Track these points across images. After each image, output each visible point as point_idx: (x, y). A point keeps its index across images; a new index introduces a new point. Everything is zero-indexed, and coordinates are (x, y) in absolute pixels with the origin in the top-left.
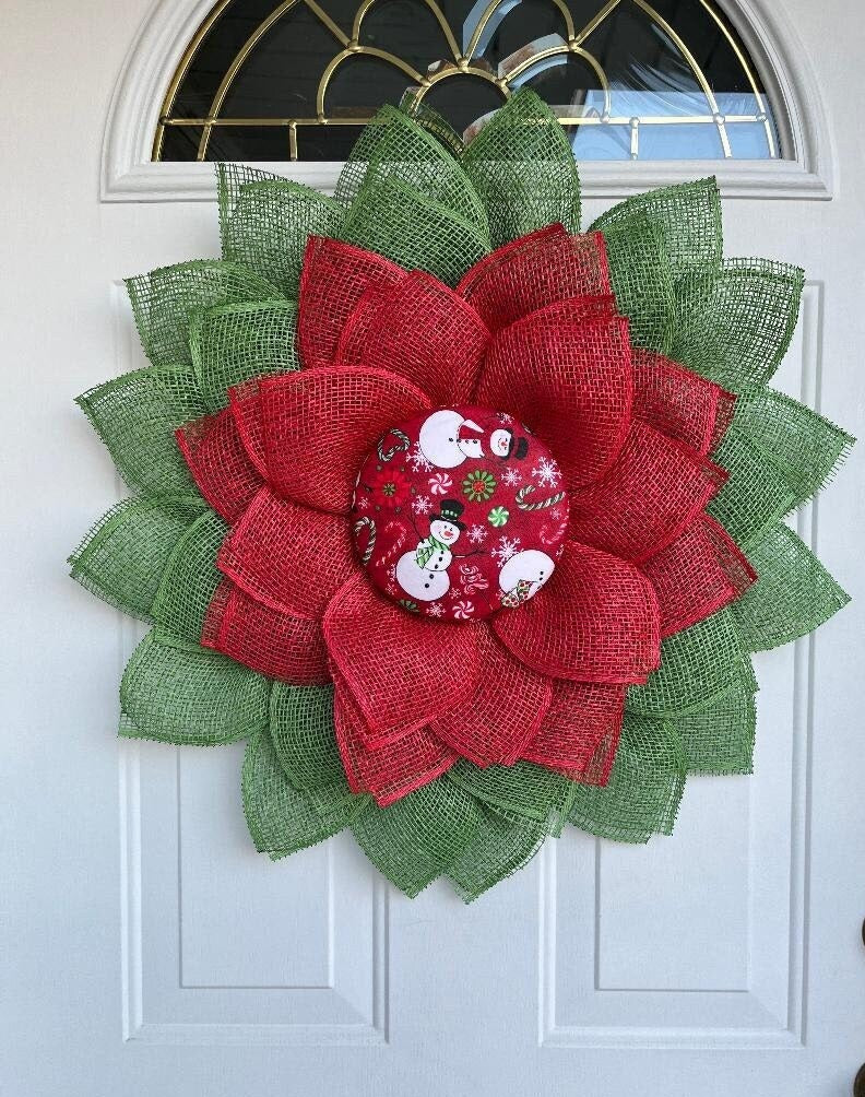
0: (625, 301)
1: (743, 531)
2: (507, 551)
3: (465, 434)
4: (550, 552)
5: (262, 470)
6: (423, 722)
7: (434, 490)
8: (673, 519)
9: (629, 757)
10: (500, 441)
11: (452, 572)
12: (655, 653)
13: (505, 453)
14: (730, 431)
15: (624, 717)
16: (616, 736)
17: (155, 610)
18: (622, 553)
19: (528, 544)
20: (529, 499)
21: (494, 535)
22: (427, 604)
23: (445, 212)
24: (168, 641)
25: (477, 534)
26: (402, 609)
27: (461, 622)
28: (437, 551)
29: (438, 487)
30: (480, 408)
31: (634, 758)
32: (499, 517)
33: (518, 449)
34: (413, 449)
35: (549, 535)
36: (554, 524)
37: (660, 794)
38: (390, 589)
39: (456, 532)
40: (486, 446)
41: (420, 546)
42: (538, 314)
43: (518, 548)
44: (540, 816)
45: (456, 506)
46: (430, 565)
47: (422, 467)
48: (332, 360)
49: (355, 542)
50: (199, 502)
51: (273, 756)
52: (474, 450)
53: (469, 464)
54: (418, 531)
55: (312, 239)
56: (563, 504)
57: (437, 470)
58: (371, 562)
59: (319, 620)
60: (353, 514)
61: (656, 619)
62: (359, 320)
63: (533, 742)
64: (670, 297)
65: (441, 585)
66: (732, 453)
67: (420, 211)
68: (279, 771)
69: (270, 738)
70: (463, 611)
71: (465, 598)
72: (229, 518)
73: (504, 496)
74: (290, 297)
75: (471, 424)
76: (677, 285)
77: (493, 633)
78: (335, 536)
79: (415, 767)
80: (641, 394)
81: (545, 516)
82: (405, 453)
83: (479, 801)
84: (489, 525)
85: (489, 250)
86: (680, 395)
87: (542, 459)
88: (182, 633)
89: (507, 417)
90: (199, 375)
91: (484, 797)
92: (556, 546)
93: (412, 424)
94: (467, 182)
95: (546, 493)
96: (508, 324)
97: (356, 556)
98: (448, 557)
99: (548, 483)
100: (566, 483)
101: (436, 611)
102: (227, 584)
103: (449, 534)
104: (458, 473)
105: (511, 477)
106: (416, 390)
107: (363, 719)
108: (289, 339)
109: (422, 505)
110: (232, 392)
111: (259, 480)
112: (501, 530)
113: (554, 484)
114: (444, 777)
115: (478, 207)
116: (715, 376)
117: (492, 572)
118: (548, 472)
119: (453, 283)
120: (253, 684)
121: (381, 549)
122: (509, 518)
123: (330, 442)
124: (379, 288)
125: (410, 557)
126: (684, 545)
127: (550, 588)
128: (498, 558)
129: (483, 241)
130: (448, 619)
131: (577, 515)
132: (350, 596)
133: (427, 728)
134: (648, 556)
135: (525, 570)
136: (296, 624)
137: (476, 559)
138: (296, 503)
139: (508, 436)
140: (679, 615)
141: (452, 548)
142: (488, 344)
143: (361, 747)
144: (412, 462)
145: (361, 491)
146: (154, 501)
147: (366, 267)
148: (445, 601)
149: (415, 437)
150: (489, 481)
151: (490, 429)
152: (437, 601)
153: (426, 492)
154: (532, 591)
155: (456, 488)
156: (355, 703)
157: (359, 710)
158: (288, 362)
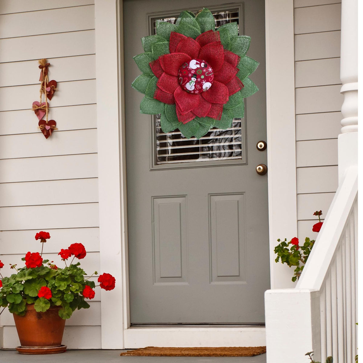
0: (223, 42)
1: (242, 79)
2: (204, 82)
3: (197, 63)
4: (211, 82)
5: (164, 70)
6: (190, 110)
7: (192, 73)
8: (230, 77)
9: (224, 116)
10: (203, 65)
11: (195, 86)
12: (228, 99)
13: (203, 67)
14: (240, 62)
15: (223, 109)
16: (222, 112)
17: (146, 93)
18: (222, 82)
19: (207, 81)
20: (207, 74)
21: (202, 80)
22: (191, 91)
23: (193, 28)
24: (148, 97)
25: (199, 80)
26: (187, 92)
27: (196, 94)
28: (193, 82)
29: (193, 72)
30: (199, 59)
31: (225, 116)
32: (202, 77)
33: (205, 66)
34: (189, 66)
35: (211, 80)
36: (211, 78)
37: (229, 121)
38: (185, 89)
39: (196, 79)
40: (200, 65)
41: (190, 82)
42: (208, 44)
43: (206, 82)
44: (209, 125)
45: (196, 75)
46: (191, 85)
47: (190, 69)
48: (175, 52)
49: (179, 81)
50: (153, 74)
51: (166, 116)
52: (198, 66)
53: (198, 68)
54: (189, 79)
55: (172, 32)
56: (213, 75)
57: (192, 69)
58: (182, 84)
59: (173, 94)
60: (178, 76)
61: (228, 93)
62: (180, 45)
63: (208, 113)
64: (230, 41)
65: (193, 88)
66: (240, 66)
67: (189, 28)
68: (166, 118)
69: (165, 113)
70: (197, 92)
71: (197, 90)
72: (158, 78)
73: (203, 74)
74: (168, 41)
75: (198, 62)
76: (231, 39)
77: (202, 96)
78: (176, 80)
79: (189, 118)
80: (225, 56)
81: (210, 77)
82: (187, 67)
83: (199, 123)
84: (201, 78)
85: (200, 34)
86: (232, 57)
87: (209, 67)
88: (150, 96)
89: (204, 61)
90: (153, 54)
91: (200, 123)
92: (212, 81)
93: (188, 61)
94: (197, 23)
95: (210, 73)
96: (204, 46)
97: (179, 83)
98: (194, 83)
99: (210, 71)
100: (213, 71)
101: (192, 92)
102: (158, 88)
103: (194, 80)
104: (196, 70)
105: (204, 70)
106: (189, 56)
107: (181, 110)
108: (168, 48)
109: (190, 75)
110: (159, 57)
111: (163, 71)
112: (203, 79)
113: (211, 71)
114: (194, 119)
115: (199, 27)
116: (237, 54)
117: (201, 86)
118: (210, 70)
119: (195, 39)
120: (162, 104)
121: (183, 82)
122: (204, 77)
123: (175, 65)
124: (183, 40)
125: (188, 83)
126: (232, 81)
127: (211, 88)
128: (202, 83)
129: (199, 32)
130: (194, 94)
131: (215, 76)
132: (178, 90)
133: (191, 111)
134: (227, 82)
135: (207, 85)
136: (169, 95)
137: (199, 84)
138: (169, 75)
139: (204, 64)
140: (232, 92)
141: (195, 82)
142: (200, 49)
143: (181, 114)
144: (188, 68)
145: (180, 73)
146: (145, 75)
147: (181, 37)
148: (194, 90)
149: (189, 64)
150: (201, 71)
151: (201, 63)
152: (193, 91)
153: (191, 73)
154: (208, 89)
155: (196, 72)
156: (179, 107)
157: (180, 108)
158: (168, 52)
